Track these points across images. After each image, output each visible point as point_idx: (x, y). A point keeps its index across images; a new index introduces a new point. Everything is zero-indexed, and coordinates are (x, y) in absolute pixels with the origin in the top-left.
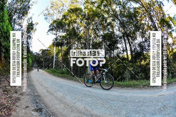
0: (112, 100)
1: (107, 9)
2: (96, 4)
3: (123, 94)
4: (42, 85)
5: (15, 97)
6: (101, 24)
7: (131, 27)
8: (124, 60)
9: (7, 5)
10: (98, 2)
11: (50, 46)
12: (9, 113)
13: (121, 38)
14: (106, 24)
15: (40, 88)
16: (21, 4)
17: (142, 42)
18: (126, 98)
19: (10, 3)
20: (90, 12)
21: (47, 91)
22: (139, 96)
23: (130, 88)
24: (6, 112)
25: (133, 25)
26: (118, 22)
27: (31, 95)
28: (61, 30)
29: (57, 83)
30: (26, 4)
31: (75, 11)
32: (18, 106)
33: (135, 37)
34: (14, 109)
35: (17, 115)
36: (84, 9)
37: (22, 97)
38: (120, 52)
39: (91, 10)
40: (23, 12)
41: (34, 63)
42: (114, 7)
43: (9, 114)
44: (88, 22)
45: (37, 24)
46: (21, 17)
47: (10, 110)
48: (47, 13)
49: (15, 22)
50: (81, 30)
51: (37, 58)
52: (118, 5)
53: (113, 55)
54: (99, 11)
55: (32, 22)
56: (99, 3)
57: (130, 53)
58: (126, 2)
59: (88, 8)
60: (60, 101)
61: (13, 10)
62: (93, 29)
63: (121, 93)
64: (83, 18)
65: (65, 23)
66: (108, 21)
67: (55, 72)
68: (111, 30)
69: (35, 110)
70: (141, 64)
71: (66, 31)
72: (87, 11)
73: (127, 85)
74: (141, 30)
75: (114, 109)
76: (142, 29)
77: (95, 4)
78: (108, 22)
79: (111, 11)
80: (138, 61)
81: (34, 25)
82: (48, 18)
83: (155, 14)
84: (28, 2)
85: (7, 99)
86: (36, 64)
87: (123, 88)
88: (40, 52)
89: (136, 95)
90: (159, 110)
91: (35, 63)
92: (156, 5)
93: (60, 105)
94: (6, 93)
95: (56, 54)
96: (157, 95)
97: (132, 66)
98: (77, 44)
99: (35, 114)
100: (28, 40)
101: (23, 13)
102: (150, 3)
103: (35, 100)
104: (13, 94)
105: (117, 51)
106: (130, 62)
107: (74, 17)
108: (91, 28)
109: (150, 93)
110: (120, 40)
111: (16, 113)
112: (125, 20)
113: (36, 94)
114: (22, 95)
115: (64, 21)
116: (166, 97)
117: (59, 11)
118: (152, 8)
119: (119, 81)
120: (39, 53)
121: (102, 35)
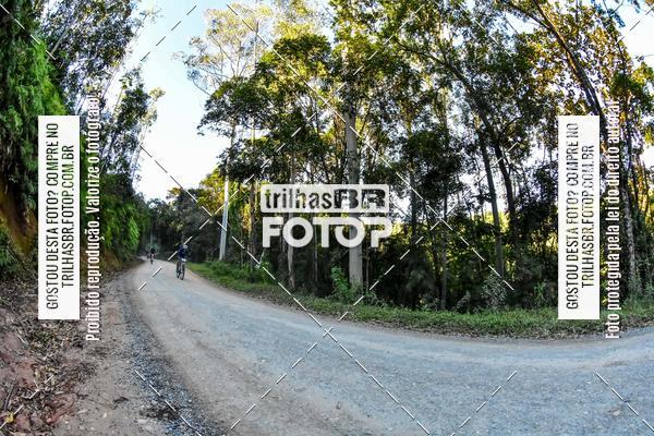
0: (441, 382)
1: (418, 41)
2: (379, 22)
3: (479, 360)
4: (177, 322)
5: (75, 361)
6: (398, 98)
7: (509, 110)
8: (484, 232)
9: (43, 20)
10: (385, 16)
11: (209, 177)
12: (49, 420)
13: (471, 149)
14: (417, 99)
15: (172, 330)
16: (97, 18)
17: (547, 166)
18: (489, 374)
19: (53, 16)
20: (357, 51)
21: (199, 344)
22: (538, 365)
23: (503, 338)
24: (34, 414)
25: (514, 103)
26: (463, 91)
27: (135, 356)
28: (251, 120)
29: (232, 314)
30: (117, 18)
31: (302, 47)
32: (84, 397)
33: (522, 146)
34: (67, 404)
35: (82, 428)
36: (337, 40)
37: (101, 364)
38: (468, 204)
39: (360, 44)
40: (107, 48)
41: (148, 238)
42: (445, 32)
43: (49, 424)
44: (352, 90)
45: (161, 93)
46: (100, 68)
47: (53, 408)
48: (198, 54)
49: (74, 86)
50: (326, 121)
51: (160, 221)
52: (461, 25)
53: (442, 212)
54: (390, 50)
55: (141, 86)
56: (389, 20)
57: (507, 206)
58: (488, 14)
59: (348, 38)
60: (248, 382)
61: (66, 42)
62: (370, 116)
63: (471, 354)
64: (332, 74)
65: (263, 93)
66: (425, 87)
67: (227, 273)
68: (435, 120)
69: (151, 413)
70: (544, 250)
71: (268, 124)
72: (346, 49)
73: (492, 327)
74: (543, 121)
75: (444, 415)
76: (547, 117)
77: (373, 21)
78: (424, 90)
79: (434, 47)
80: (533, 236)
81: (147, 97)
82: (203, 73)
83: (592, 58)
84: (122, 14)
85: (42, 367)
86: (155, 242)
87: (481, 338)
88: (172, 200)
89: (528, 362)
90: (606, 416)
91: (152, 238)
92: (596, 24)
93: (246, 395)
94: (39, 346)
95: (232, 207)
96: (603, 361)
97: (512, 257)
98: (308, 169)
99: (151, 425)
100: (128, 154)
101: (106, 55)
102: (574, 15)
103: (153, 375)
104: (65, 350)
105: (456, 200)
106: (506, 239)
107: (298, 70)
108: (363, 111)
109: (576, 355)
110: (467, 157)
111: (74, 422)
112: (487, 84)
113: (155, 352)
114: (103, 355)
115: (261, 84)
116: (631, 370)
117: (242, 49)
118: (583, 36)
119: (462, 311)
120: (167, 202)
121: (401, 140)
